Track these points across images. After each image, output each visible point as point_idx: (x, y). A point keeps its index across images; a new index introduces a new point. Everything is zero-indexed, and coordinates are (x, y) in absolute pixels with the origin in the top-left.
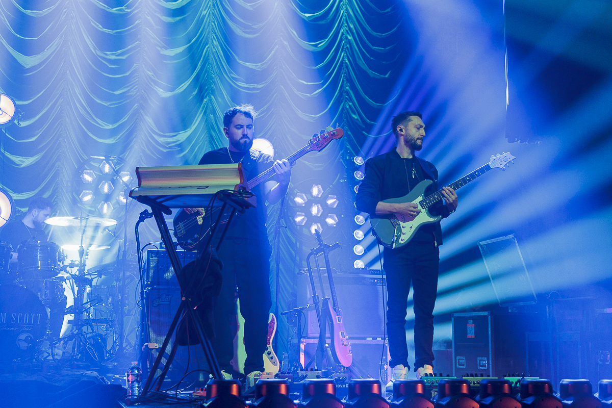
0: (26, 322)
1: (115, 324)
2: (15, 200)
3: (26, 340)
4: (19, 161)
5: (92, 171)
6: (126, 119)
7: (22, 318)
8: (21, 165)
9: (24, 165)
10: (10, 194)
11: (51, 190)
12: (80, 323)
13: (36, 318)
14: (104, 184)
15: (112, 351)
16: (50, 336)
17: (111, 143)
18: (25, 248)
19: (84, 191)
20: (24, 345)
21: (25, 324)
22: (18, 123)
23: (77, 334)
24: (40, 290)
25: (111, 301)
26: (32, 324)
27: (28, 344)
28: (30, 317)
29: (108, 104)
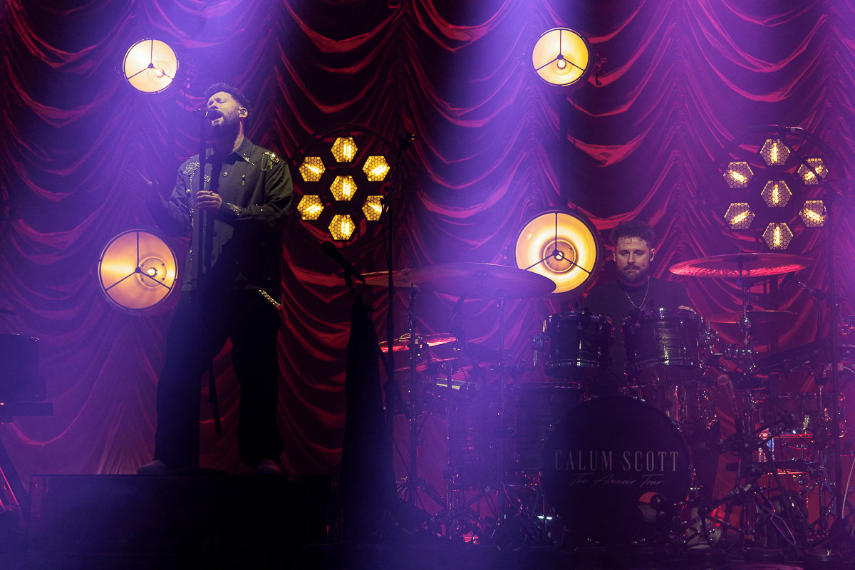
0: (650, 468)
1: (822, 472)
2: (601, 231)
3: (653, 504)
4: (601, 154)
5: (745, 163)
6: (804, 48)
7: (642, 461)
8: (606, 161)
9: (610, 162)
10: (592, 220)
11: (665, 206)
12: (753, 470)
13: (668, 459)
14: (771, 188)
15: (817, 526)
16: (697, 495)
17: (778, 100)
18: (638, 325)
19: (732, 204)
20: (650, 513)
21: (650, 473)
22: (597, 80)
23: (750, 491)
24: (669, 405)
25: (809, 424)
26: (662, 473)
27: (658, 512)
28: (658, 460)
29: (766, 21)
